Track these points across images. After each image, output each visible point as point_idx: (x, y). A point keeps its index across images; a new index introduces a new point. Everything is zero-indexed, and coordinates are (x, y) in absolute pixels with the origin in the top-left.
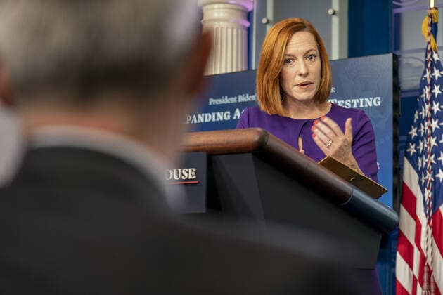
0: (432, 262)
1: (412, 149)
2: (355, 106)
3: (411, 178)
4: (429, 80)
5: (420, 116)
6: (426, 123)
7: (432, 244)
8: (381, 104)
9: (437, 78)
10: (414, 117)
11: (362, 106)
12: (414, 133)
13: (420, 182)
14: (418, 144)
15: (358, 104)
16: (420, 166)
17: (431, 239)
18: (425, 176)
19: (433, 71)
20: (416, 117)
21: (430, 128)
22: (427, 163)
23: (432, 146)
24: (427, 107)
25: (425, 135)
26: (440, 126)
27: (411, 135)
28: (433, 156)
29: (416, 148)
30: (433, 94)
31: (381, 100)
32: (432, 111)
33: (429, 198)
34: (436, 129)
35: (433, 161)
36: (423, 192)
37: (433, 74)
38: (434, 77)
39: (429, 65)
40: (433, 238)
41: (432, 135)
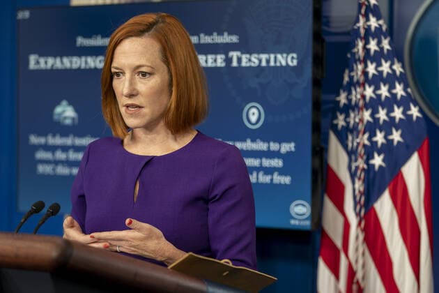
0: (363, 278)
1: (341, 121)
2: (264, 64)
3: (338, 160)
4: (362, 31)
5: (351, 78)
6: (358, 90)
7: (363, 254)
8: (298, 63)
9: (373, 29)
10: (342, 78)
11: (272, 64)
12: (343, 99)
13: (350, 168)
14: (347, 116)
15: (268, 61)
16: (350, 145)
17: (362, 247)
18: (356, 160)
19: (368, 20)
20: (346, 79)
21: (363, 97)
22: (358, 144)
23: (365, 122)
24: (360, 67)
25: (357, 105)
26: (378, 71)
27: (339, 102)
28: (366, 136)
29: (345, 120)
30: (367, 51)
31: (298, 58)
32: (365, 73)
33: (360, 191)
34: (371, 98)
35: (367, 142)
36: (353, 183)
37: (368, 23)
38: (369, 26)
39: (363, 11)
40: (365, 245)
41: (366, 106)
